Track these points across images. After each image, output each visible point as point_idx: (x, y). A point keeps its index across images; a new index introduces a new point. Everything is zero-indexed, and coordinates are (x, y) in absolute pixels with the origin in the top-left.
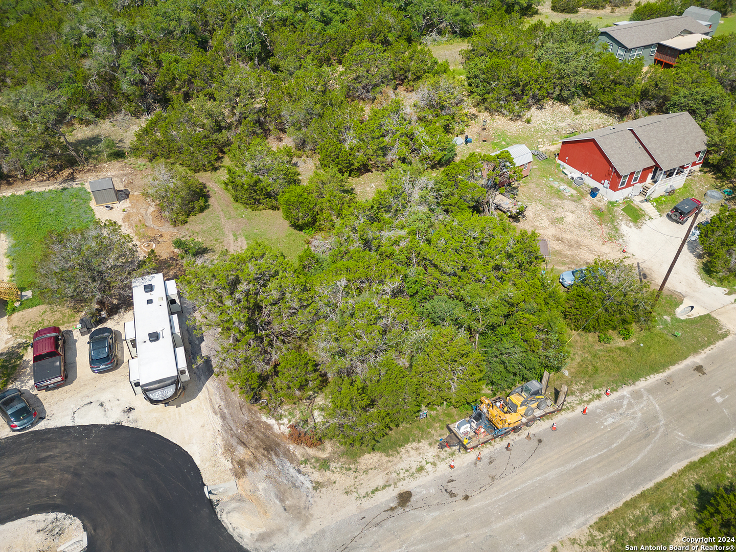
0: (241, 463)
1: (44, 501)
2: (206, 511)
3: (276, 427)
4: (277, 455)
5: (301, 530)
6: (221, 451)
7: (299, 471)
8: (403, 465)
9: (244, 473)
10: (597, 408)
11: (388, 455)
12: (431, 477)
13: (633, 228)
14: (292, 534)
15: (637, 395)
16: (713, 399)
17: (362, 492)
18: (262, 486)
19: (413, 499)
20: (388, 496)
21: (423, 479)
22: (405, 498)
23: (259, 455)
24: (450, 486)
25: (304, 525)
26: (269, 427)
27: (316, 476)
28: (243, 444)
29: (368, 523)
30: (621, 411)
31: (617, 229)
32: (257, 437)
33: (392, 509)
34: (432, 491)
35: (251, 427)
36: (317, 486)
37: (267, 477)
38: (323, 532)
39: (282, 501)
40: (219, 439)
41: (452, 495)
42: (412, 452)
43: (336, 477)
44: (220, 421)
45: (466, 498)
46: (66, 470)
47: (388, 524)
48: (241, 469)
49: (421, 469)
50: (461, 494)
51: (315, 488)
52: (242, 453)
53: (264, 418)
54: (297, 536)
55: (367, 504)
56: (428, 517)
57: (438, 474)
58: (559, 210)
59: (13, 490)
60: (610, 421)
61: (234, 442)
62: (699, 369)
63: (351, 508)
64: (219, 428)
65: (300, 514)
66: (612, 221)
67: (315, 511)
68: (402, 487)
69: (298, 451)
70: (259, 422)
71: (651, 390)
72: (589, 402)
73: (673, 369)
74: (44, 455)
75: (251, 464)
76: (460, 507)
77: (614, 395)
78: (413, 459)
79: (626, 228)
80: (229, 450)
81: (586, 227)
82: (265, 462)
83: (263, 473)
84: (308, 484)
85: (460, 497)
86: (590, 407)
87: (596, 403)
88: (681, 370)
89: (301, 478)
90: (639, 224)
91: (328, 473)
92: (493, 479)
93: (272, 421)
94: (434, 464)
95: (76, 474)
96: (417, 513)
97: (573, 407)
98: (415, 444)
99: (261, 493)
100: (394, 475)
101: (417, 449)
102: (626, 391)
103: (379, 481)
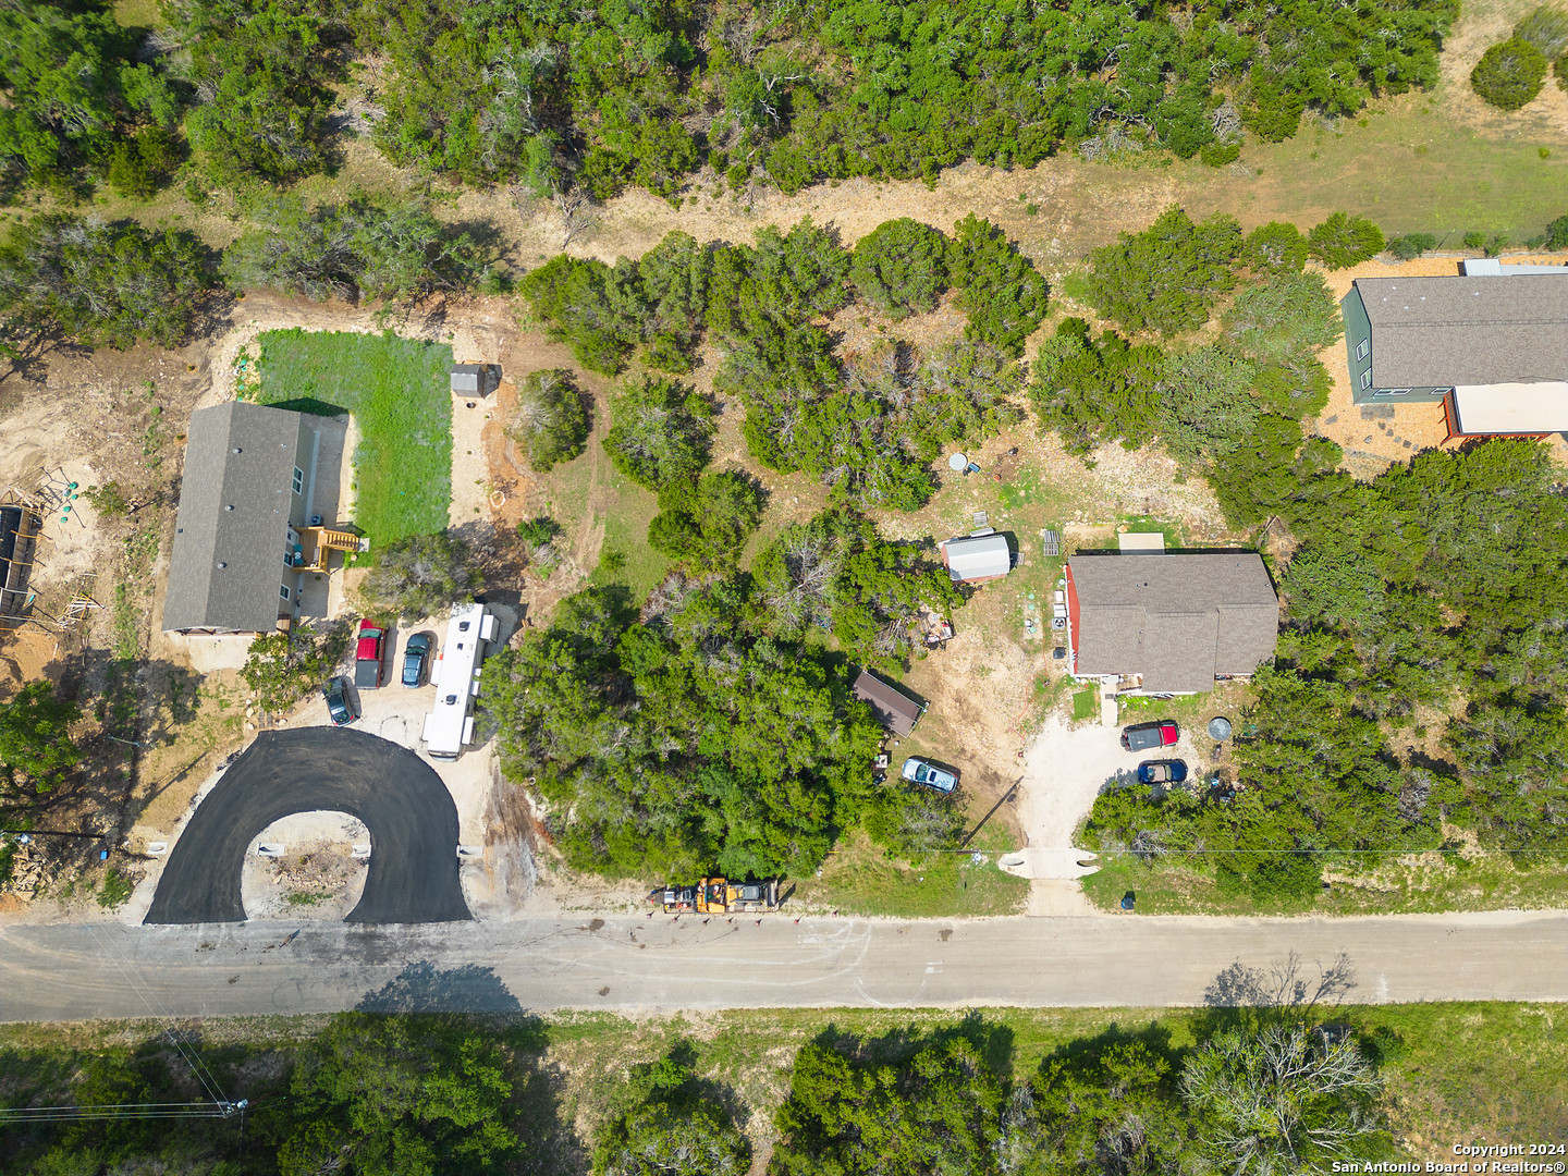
0: (493, 833)
1: (349, 802)
2: (453, 867)
3: (533, 809)
4: (523, 838)
5: (511, 914)
6: (483, 814)
7: (533, 862)
8: (612, 896)
9: (493, 843)
10: (812, 923)
11: (607, 882)
12: (626, 917)
13: (1065, 726)
14: (504, 914)
15: (860, 929)
16: (925, 967)
17: (569, 904)
18: (501, 861)
19: (603, 928)
20: (586, 917)
21: (620, 916)
22: (597, 924)
23: (509, 832)
24: (637, 932)
25: (515, 911)
26: (528, 807)
27: (543, 872)
28: (502, 814)
29: (560, 930)
30: (830, 936)
31: (1042, 718)
32: (515, 813)
33: (583, 929)
34: (621, 929)
35: (514, 800)
36: (540, 882)
37: (508, 855)
38: (526, 922)
39: (508, 883)
40: (486, 801)
41: (634, 939)
42: (627, 888)
43: (556, 881)
44: (491, 783)
45: (643, 947)
46: (367, 780)
47: (573, 939)
48: (491, 838)
49: (624, 907)
50: (641, 941)
51: (537, 884)
52: (498, 824)
53: (528, 796)
54: (507, 917)
55: (567, 915)
56: (605, 947)
57: (634, 917)
58: (997, 656)
59: (330, 783)
60: (813, 940)
61: (495, 810)
62: (946, 934)
63: (554, 913)
64: (488, 790)
65: (516, 900)
66: (1048, 704)
67: (528, 903)
68: (600, 915)
69: (541, 842)
70: (522, 798)
71: (876, 931)
72: (809, 914)
73: (922, 920)
74: (354, 758)
75: (500, 837)
76: (632, 951)
77: (840, 919)
78: (623, 894)
79: (1055, 723)
80: (489, 816)
81: (1008, 697)
82: (512, 841)
83: (506, 849)
84: (534, 878)
85: (638, 944)
86: (805, 919)
87: (817, 918)
88: (927, 925)
89: (532, 869)
90: (1077, 724)
91: (553, 874)
92: (674, 942)
93: (532, 802)
94: (637, 908)
95: (373, 787)
96: (599, 940)
97: (792, 911)
98: (634, 882)
99: (497, 868)
100: (601, 901)
101: (633, 887)
102: (853, 920)
103: (586, 902)
